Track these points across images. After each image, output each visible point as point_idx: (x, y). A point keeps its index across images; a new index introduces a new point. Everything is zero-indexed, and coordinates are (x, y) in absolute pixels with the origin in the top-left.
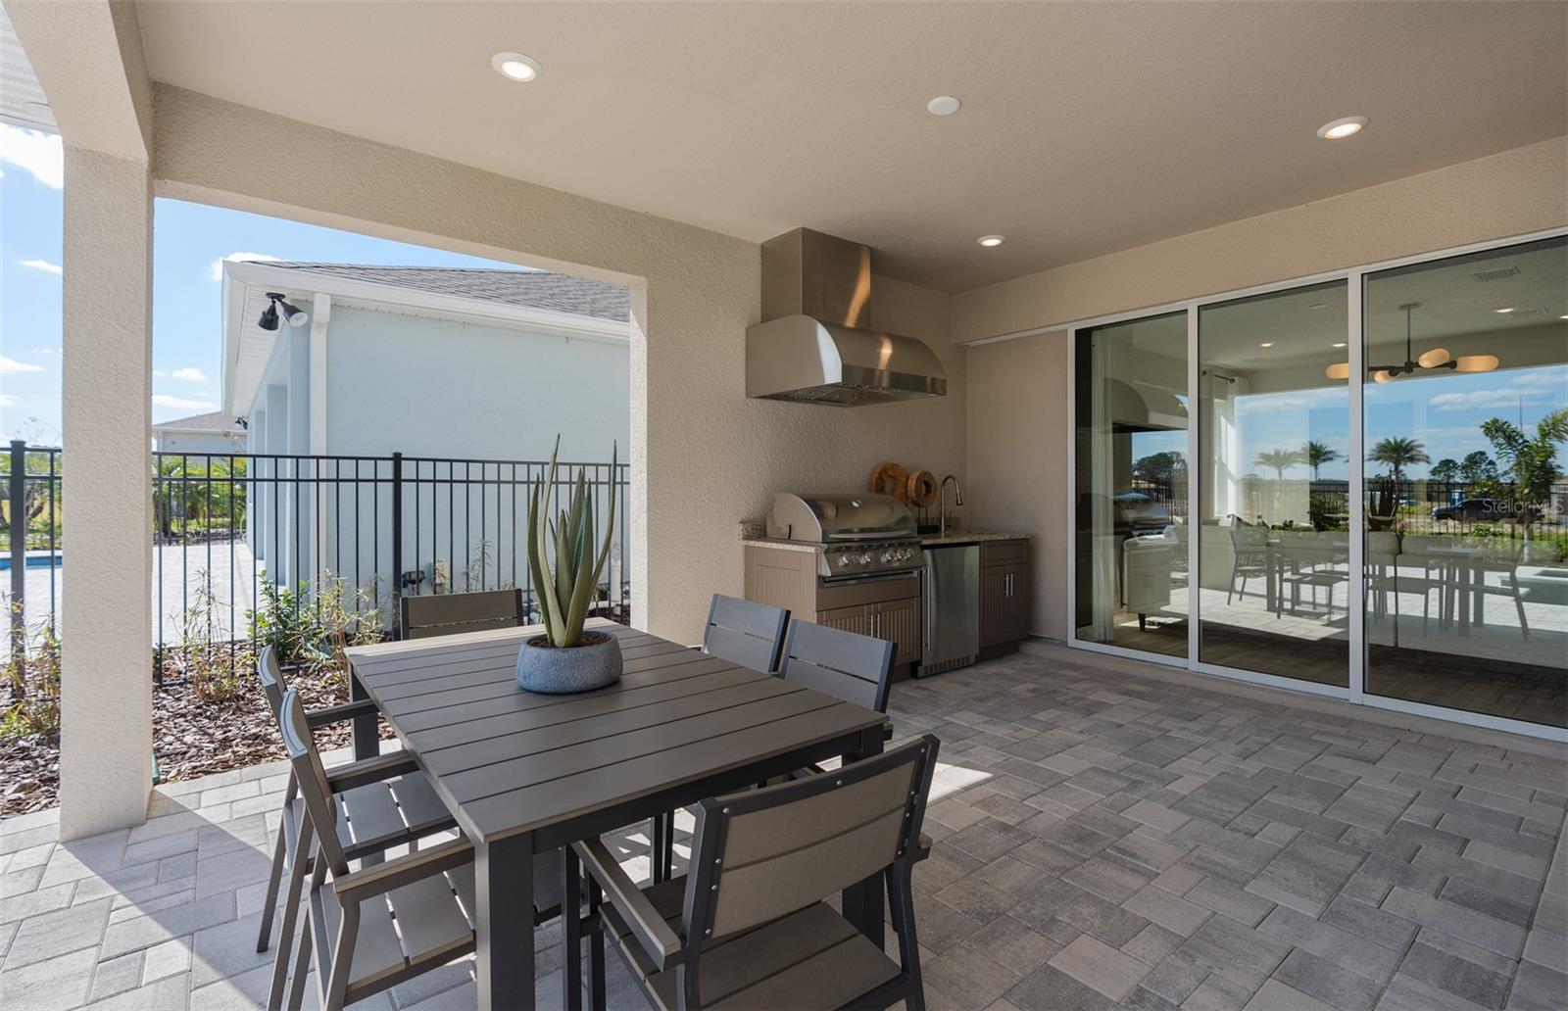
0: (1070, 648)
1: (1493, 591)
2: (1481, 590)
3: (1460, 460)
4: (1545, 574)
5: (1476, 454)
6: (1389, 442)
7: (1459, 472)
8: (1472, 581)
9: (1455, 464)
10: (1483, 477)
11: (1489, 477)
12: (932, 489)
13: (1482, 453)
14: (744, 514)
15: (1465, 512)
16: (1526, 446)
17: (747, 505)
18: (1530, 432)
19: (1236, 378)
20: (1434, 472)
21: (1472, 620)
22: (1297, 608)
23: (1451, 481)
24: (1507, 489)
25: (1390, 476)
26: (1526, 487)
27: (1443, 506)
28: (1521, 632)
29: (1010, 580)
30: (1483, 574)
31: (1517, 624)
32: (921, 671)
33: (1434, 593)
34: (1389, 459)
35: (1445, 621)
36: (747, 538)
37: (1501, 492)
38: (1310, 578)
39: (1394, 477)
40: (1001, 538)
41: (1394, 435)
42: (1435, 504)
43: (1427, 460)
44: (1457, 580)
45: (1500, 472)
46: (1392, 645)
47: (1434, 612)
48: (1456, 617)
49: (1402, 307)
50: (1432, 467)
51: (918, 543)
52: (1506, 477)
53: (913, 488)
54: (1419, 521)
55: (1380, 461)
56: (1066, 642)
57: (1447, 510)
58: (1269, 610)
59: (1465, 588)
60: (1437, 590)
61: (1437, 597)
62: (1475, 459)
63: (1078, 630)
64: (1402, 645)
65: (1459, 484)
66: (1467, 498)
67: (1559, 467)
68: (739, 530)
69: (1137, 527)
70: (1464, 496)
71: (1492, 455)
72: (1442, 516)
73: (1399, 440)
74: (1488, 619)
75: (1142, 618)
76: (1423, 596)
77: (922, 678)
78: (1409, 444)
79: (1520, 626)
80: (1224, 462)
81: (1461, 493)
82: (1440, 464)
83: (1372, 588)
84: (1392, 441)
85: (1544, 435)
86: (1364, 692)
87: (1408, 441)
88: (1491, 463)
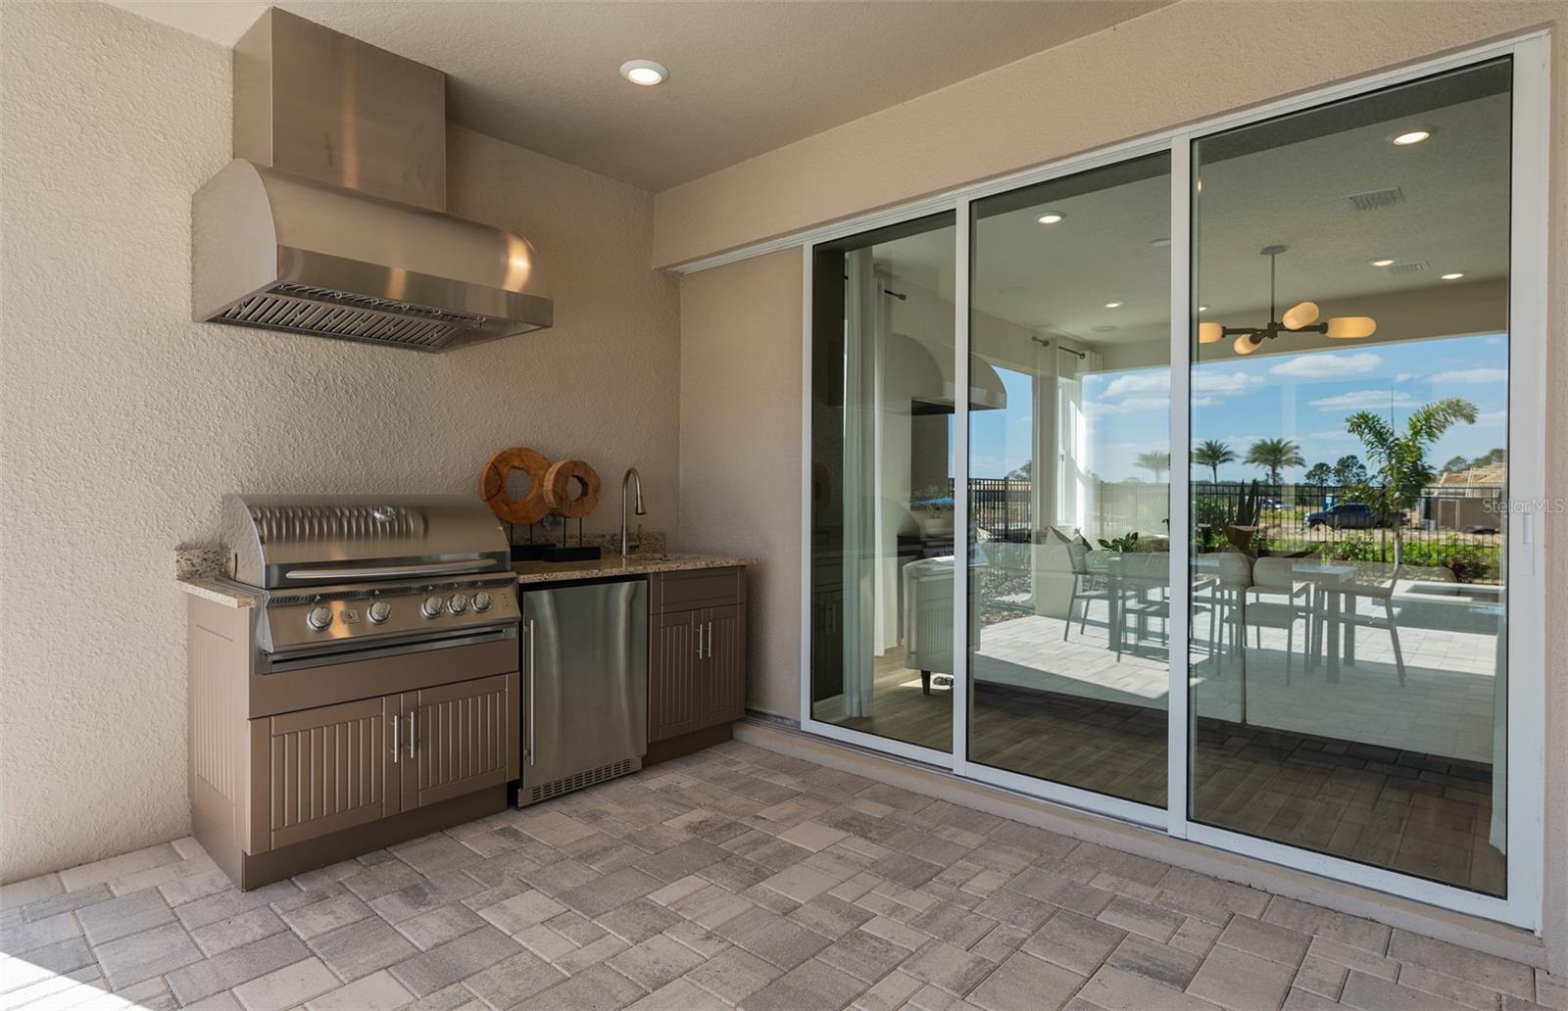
0: (803, 732)
1: (1367, 622)
2: (1353, 621)
3: (1333, 464)
4: (1415, 590)
5: (1348, 458)
6: (1265, 443)
7: (1332, 475)
8: (1342, 608)
9: (1328, 468)
10: (1354, 480)
11: (1360, 481)
12: (590, 490)
13: (1354, 457)
14: (188, 535)
15: (1337, 517)
16: (1396, 445)
17: (199, 519)
18: (1401, 432)
19: (1087, 353)
20: (1309, 476)
21: (1342, 655)
22: (1143, 643)
23: (1325, 485)
24: (1377, 494)
25: (1267, 480)
26: (1397, 491)
27: (1315, 511)
28: (1395, 671)
29: (706, 632)
30: (1355, 599)
31: (1391, 659)
32: (524, 796)
33: (1299, 625)
34: (1265, 461)
35: (1312, 657)
36: (190, 576)
37: (1371, 495)
38: (1156, 607)
39: (1271, 482)
40: (689, 567)
41: (1270, 437)
42: (1306, 509)
43: (1300, 462)
44: (1326, 608)
45: (1369, 476)
46: (1239, 721)
47: (1299, 646)
48: (1324, 653)
49: (1267, 251)
50: (1306, 471)
51: (511, 581)
52: (1374, 480)
53: (550, 487)
54: (1289, 529)
55: (1256, 464)
56: (798, 723)
57: (1318, 514)
58: (1111, 648)
59: (1334, 618)
60: (1303, 621)
61: (1303, 631)
62: (1347, 463)
63: (815, 705)
64: (1252, 721)
65: (1330, 487)
66: (1338, 502)
67: (1431, 467)
68: (171, 564)
69: (931, 544)
70: (1336, 500)
71: (1362, 460)
72: (1315, 521)
73: (1275, 441)
74: (1359, 655)
75: (926, 677)
76: (1287, 631)
77: (523, 808)
78: (1286, 444)
79: (1395, 662)
80: (1074, 457)
81: (1333, 497)
82: (1315, 467)
83: (1227, 620)
84: (1269, 442)
85: (1416, 433)
86: (1188, 819)
87: (1283, 443)
88: (1362, 467)
